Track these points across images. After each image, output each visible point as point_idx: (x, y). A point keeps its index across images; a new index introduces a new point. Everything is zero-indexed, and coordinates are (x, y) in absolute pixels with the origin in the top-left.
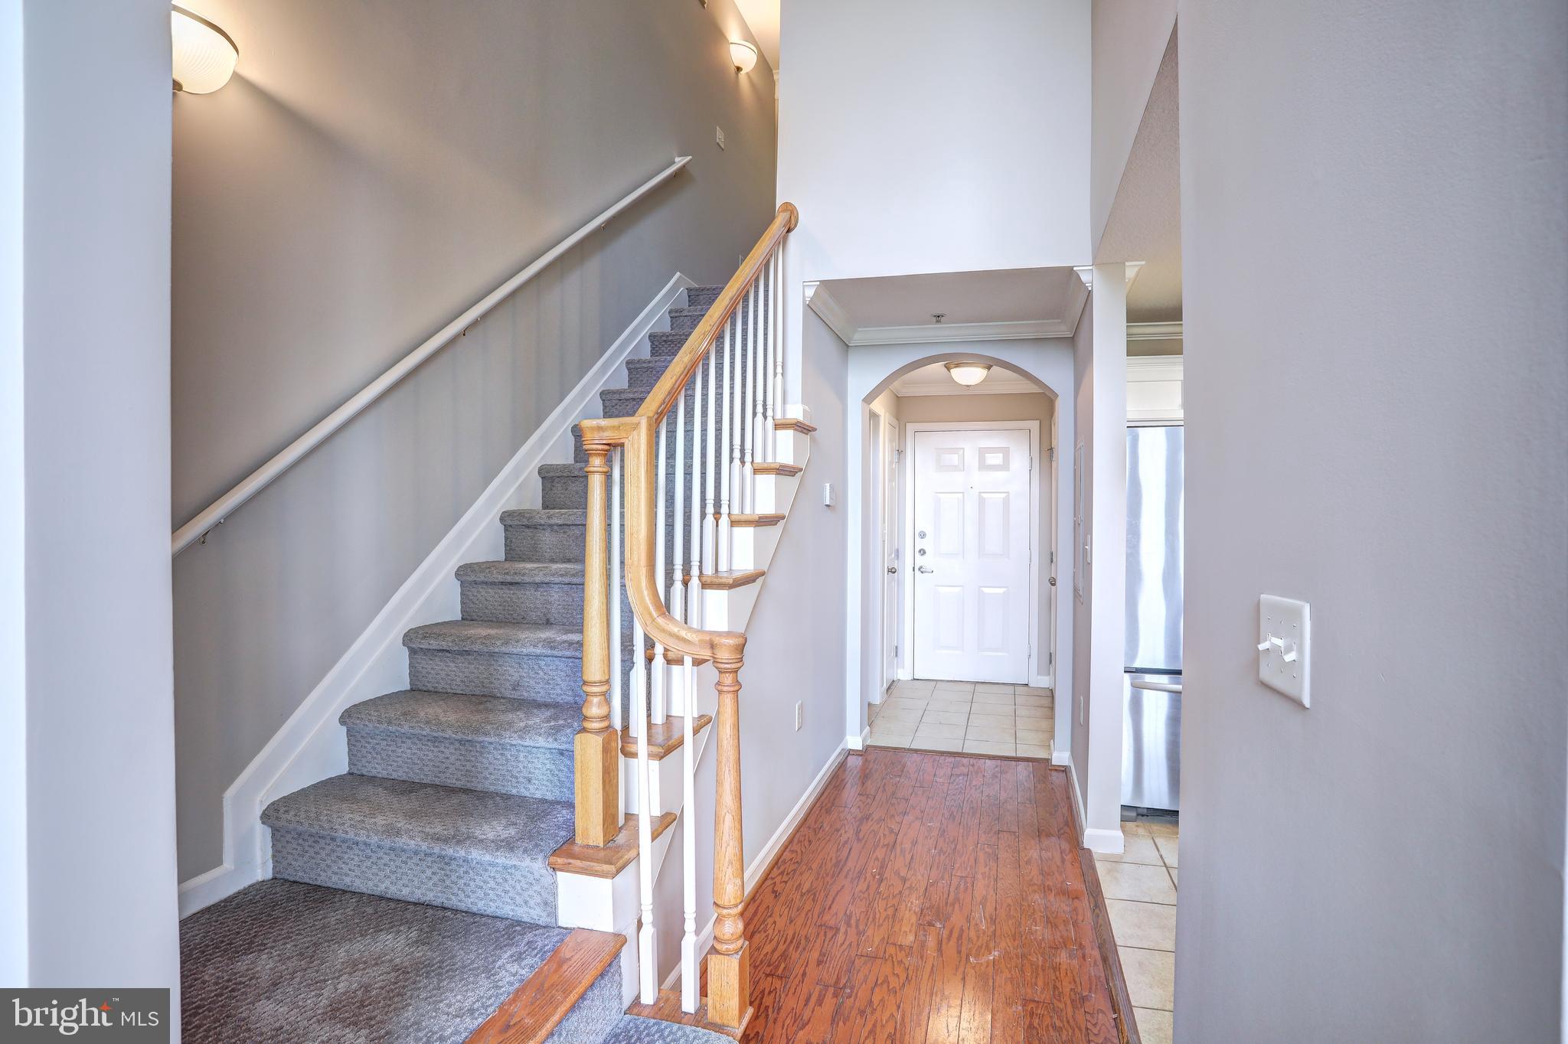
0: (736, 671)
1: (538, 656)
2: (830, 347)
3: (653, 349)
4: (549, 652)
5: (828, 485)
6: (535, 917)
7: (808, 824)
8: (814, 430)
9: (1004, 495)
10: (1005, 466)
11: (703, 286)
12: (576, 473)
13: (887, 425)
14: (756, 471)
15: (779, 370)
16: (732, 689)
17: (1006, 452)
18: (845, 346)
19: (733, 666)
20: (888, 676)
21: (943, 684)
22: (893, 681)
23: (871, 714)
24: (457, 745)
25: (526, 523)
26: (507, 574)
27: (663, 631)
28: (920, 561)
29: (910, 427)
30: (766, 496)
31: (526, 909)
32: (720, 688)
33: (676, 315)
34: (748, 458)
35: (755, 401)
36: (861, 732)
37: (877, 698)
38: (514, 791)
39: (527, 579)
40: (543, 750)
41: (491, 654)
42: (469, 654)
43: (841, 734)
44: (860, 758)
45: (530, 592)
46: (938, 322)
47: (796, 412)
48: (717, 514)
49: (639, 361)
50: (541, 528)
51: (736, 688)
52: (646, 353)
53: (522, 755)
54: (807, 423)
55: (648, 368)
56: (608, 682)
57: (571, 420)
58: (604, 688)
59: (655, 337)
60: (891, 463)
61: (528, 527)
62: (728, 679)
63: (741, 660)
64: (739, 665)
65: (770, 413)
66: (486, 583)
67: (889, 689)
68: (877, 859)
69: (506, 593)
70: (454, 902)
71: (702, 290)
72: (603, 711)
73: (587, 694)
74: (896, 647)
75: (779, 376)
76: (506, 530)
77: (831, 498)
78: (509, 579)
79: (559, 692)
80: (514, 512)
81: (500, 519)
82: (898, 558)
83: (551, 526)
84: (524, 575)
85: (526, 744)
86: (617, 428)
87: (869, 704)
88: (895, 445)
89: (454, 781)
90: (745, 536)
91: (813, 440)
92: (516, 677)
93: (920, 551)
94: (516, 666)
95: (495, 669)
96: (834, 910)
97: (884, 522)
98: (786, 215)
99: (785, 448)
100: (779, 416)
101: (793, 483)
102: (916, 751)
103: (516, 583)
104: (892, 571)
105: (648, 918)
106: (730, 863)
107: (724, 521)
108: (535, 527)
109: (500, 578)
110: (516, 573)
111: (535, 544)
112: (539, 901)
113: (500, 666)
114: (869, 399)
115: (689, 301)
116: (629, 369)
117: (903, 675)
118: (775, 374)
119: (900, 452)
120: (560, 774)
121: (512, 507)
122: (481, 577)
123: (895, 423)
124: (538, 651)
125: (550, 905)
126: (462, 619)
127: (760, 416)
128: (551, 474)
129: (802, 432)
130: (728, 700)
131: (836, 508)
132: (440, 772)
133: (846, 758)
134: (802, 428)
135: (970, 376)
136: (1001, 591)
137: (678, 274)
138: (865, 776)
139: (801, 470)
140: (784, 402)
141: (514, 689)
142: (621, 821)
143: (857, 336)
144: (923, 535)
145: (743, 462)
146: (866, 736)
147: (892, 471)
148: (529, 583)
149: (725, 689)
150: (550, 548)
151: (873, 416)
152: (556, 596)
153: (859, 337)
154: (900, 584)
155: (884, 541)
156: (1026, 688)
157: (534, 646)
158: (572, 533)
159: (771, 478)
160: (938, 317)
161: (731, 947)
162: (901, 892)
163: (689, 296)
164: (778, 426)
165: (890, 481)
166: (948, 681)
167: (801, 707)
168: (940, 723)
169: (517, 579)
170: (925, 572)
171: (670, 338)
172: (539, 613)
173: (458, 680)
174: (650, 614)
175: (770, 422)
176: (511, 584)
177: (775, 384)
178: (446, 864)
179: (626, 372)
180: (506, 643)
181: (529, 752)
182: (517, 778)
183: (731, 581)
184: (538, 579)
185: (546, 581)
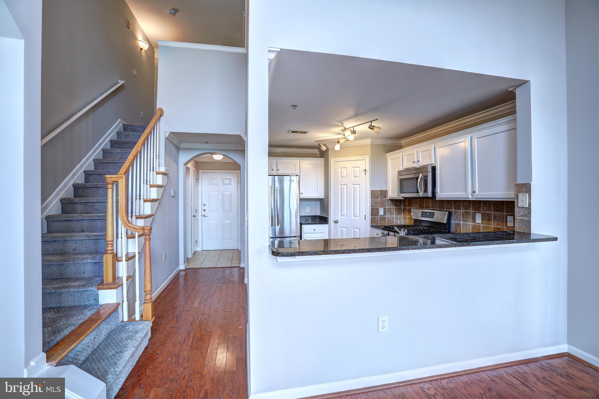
0: (149, 235)
1: (83, 240)
2: (173, 149)
3: (111, 145)
4: (88, 238)
5: (172, 190)
6: (92, 304)
7: (168, 288)
8: (168, 174)
9: (230, 193)
10: (230, 184)
11: (129, 124)
12: (88, 186)
13: (193, 171)
14: (151, 186)
15: (157, 157)
16: (148, 239)
17: (230, 179)
18: (178, 149)
19: (149, 234)
20: (194, 250)
21: (212, 251)
22: (196, 251)
23: (187, 260)
24: (57, 266)
25: (71, 202)
26: (67, 217)
27: (130, 227)
28: (204, 213)
29: (200, 171)
30: (154, 194)
31: (89, 302)
32: (145, 239)
33: (119, 134)
34: (148, 183)
35: (150, 167)
36: (184, 264)
37: (190, 256)
38: (79, 276)
39: (75, 219)
40: (89, 263)
41: (65, 241)
42: (55, 242)
43: (178, 265)
44: (184, 272)
45: (76, 223)
46: (206, 144)
47: (163, 169)
48: (140, 199)
49: (107, 149)
50: (77, 203)
51: (150, 239)
52: (109, 147)
53: (82, 266)
54: (166, 172)
55: (110, 152)
56: (113, 241)
57: (83, 168)
58: (112, 242)
59: (112, 141)
60: (194, 182)
61: (71, 203)
62: (147, 237)
63: (151, 232)
64: (150, 233)
65: (155, 170)
66: (58, 221)
67: (194, 254)
68: (189, 292)
69: (66, 223)
70: (63, 305)
71: (129, 125)
72: (112, 248)
73: (107, 244)
74: (197, 241)
75: (157, 159)
76: (62, 204)
77: (173, 194)
78: (68, 219)
79: (91, 249)
80: (66, 198)
81: (60, 201)
82: (196, 212)
83: (81, 203)
84: (74, 217)
85: (84, 262)
86: (116, 178)
87: (187, 258)
88: (195, 177)
89: (56, 277)
90: (148, 205)
91: (168, 177)
92: (74, 247)
93: (204, 210)
94: (75, 243)
95: (66, 245)
96: (176, 304)
97: (191, 201)
98: (160, 112)
99: (159, 180)
100: (157, 171)
101: (162, 190)
102: (201, 268)
103: (70, 220)
104: (194, 216)
105: (125, 299)
106: (149, 280)
107: (142, 200)
108: (74, 203)
109: (64, 219)
110: (70, 217)
111: (74, 208)
112: (93, 299)
113: (68, 244)
114: (186, 164)
115: (124, 129)
116: (103, 152)
117: (199, 249)
118: (156, 158)
119: (197, 179)
120: (95, 269)
121: (64, 197)
122: (56, 219)
123: (195, 170)
124: (84, 238)
125: (97, 299)
126: (47, 232)
127: (152, 171)
128: (78, 186)
129: (164, 175)
130: (147, 242)
131: (175, 196)
132: (50, 275)
133: (180, 272)
134: (164, 174)
135: (218, 157)
136: (230, 221)
137: (120, 119)
138: (186, 275)
139: (164, 186)
140: (159, 166)
141: (74, 250)
142: (116, 278)
143: (182, 145)
144: (205, 205)
145: (147, 184)
146: (186, 265)
147: (194, 185)
148: (75, 220)
149: (147, 239)
150: (80, 210)
151: (188, 169)
152: (86, 223)
153: (183, 146)
154: (197, 220)
155: (191, 207)
156: (237, 250)
157: (82, 237)
158: (88, 205)
159: (155, 189)
160: (206, 143)
161: (149, 301)
162: (195, 298)
163: (124, 127)
164: (157, 174)
165: (193, 188)
166: (213, 250)
167: (165, 254)
168: (210, 261)
169: (71, 219)
170: (206, 216)
171: (118, 142)
172: (79, 229)
173: (51, 250)
174: (126, 223)
175: (155, 173)
176: (68, 220)
177: (156, 162)
178: (60, 295)
179: (102, 153)
180: (71, 237)
181: (84, 265)
182: (79, 272)
183: (145, 217)
184: (79, 219)
185: (82, 219)
